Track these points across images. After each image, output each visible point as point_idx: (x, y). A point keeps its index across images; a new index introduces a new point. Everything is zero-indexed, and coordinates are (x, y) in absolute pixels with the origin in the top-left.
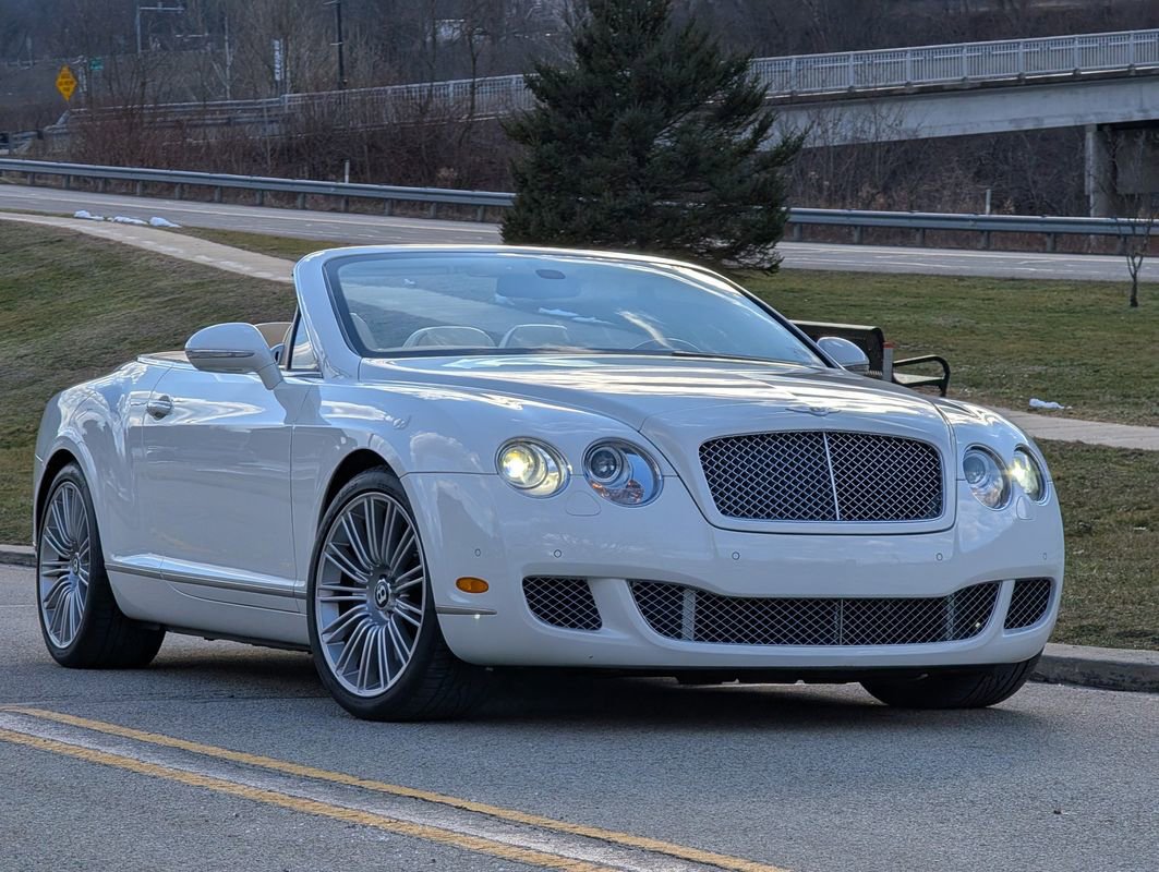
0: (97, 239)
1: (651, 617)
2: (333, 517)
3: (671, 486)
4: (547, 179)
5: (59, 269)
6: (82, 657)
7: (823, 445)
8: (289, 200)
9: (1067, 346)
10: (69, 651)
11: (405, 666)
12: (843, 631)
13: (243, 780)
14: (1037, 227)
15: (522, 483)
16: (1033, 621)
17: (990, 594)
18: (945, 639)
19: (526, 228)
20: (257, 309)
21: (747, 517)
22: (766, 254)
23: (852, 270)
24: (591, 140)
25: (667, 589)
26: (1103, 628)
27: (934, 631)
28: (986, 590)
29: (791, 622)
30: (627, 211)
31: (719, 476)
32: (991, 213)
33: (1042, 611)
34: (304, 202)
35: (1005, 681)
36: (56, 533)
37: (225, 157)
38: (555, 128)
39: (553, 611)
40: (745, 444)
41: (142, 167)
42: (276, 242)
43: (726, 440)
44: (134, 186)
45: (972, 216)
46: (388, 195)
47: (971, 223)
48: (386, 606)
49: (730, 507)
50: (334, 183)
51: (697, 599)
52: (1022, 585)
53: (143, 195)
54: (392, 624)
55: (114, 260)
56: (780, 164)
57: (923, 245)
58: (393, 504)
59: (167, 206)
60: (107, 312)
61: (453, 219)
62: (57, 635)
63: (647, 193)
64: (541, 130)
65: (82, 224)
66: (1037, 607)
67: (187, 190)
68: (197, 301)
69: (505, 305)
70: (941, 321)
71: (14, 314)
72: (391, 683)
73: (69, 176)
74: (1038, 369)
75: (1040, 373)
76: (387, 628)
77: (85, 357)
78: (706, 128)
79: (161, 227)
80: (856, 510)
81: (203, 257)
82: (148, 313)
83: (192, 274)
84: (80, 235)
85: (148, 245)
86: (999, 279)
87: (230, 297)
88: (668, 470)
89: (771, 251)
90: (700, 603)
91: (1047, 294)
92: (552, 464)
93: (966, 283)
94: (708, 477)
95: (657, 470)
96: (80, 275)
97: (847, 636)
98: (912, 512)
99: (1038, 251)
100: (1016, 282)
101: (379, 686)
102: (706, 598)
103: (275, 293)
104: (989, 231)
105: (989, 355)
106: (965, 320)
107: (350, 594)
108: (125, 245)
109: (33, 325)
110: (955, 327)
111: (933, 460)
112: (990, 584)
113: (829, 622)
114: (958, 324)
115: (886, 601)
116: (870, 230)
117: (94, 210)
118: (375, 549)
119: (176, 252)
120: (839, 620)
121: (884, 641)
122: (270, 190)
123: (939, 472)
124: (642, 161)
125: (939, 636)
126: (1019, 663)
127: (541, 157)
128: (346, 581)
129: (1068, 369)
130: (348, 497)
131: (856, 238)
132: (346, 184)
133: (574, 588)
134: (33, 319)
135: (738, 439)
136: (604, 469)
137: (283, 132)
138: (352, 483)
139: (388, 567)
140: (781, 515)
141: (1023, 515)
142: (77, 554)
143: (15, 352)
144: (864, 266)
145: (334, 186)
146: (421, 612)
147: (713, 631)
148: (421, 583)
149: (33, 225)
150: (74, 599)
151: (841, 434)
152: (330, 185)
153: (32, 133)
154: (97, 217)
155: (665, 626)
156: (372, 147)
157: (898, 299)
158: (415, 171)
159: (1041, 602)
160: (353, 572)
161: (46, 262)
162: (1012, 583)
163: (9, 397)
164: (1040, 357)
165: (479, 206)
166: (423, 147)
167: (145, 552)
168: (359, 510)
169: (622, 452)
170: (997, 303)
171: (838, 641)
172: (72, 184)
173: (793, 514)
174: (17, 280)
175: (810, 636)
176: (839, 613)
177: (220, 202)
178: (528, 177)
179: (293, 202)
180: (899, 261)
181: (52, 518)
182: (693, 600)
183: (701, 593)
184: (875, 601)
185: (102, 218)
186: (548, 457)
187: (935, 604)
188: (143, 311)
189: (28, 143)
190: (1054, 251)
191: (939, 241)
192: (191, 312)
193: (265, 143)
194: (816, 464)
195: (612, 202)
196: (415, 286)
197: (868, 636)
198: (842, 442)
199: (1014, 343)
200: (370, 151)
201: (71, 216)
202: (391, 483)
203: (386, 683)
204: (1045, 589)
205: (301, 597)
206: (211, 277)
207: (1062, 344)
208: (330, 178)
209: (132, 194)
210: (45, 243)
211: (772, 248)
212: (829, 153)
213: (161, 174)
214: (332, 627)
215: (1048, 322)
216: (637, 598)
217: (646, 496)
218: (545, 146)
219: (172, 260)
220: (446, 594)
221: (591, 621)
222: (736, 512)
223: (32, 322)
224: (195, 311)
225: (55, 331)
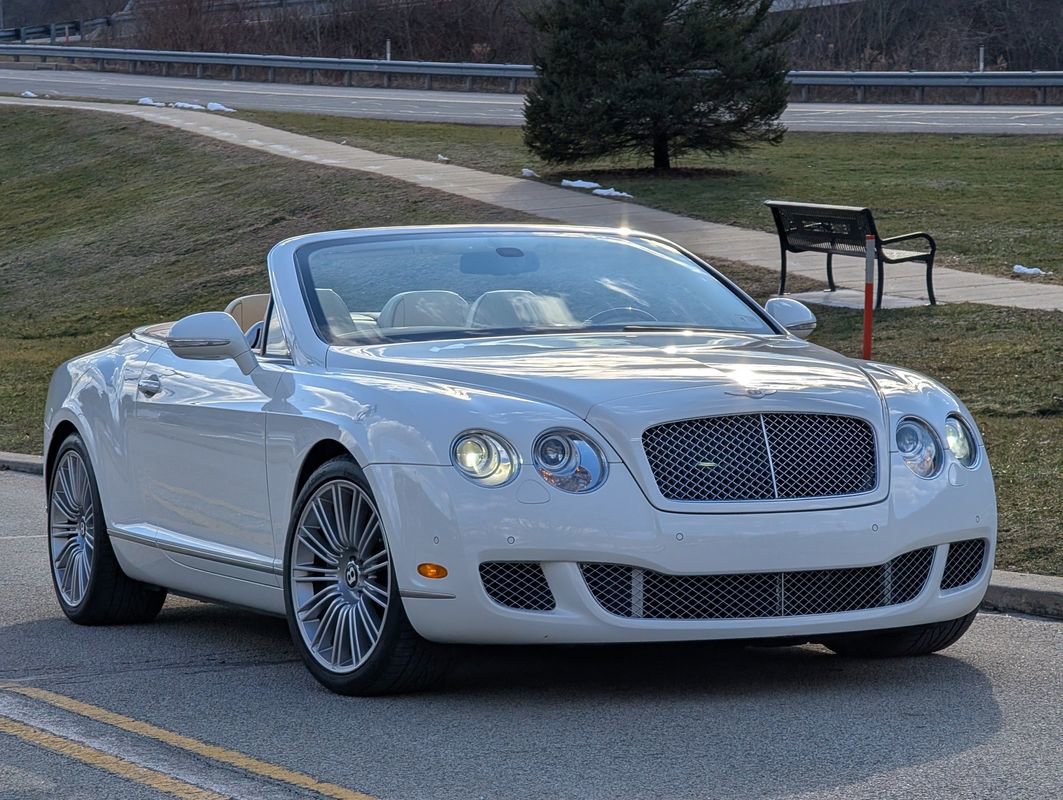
0: (158, 126)
1: (601, 597)
2: (304, 503)
3: (617, 471)
4: (565, 64)
5: (124, 157)
6: (91, 615)
7: (760, 427)
8: (336, 78)
9: (1051, 206)
10: (80, 609)
11: (374, 644)
12: (785, 603)
13: (209, 784)
14: (1028, 82)
15: (474, 472)
16: (969, 579)
17: (925, 559)
18: (883, 605)
19: (547, 110)
20: (303, 193)
21: (689, 499)
22: (770, 125)
23: (855, 131)
24: (605, 24)
25: (615, 570)
26: (1052, 550)
27: (873, 597)
28: (921, 555)
29: (735, 596)
30: (641, 91)
31: (662, 461)
32: (984, 70)
33: (977, 570)
34: (350, 79)
35: (947, 631)
36: (62, 496)
37: (277, 39)
38: (571, 16)
39: (508, 594)
40: (686, 428)
41: (202, 51)
42: (321, 124)
43: (668, 426)
44: (195, 69)
45: (967, 73)
46: (427, 71)
47: (967, 80)
48: (356, 587)
49: (673, 490)
50: (376, 61)
51: (644, 578)
52: (955, 547)
53: (203, 77)
54: (361, 604)
55: (174, 145)
56: (780, 41)
57: (922, 102)
58: (358, 492)
59: (225, 87)
60: (167, 198)
61: (488, 91)
62: (68, 593)
63: (658, 73)
64: (557, 17)
65: (145, 111)
66: (972, 566)
67: (243, 71)
68: (248, 186)
69: (532, 178)
70: (934, 184)
71: (83, 201)
72: (362, 661)
73: (136, 61)
74: (1023, 232)
75: (1025, 237)
76: (357, 608)
77: (146, 244)
78: (711, 10)
79: (217, 112)
80: (794, 487)
81: (255, 141)
82: (204, 198)
83: (245, 159)
84: (143, 122)
85: (205, 130)
86: (991, 135)
87: (278, 182)
88: (612, 457)
89: (776, 122)
90: (648, 582)
91: (1036, 150)
92: (504, 455)
93: (960, 142)
94: (651, 462)
95: (603, 457)
96: (144, 161)
97: (788, 607)
98: (848, 487)
99: (1029, 104)
100: (1007, 139)
101: (351, 663)
102: (652, 577)
103: (319, 177)
104: (983, 87)
105: (979, 219)
106: (957, 182)
107: (322, 574)
108: (183, 131)
109: (100, 213)
110: (948, 190)
111: (867, 436)
112: (925, 550)
113: (771, 595)
114: (950, 187)
115: (825, 573)
116: (873, 89)
117: (156, 94)
118: (343, 533)
119: (229, 137)
120: (781, 593)
121: (824, 610)
122: (319, 69)
123: (872, 446)
124: (652, 44)
125: (877, 601)
126: (957, 620)
127: (558, 42)
128: (319, 562)
129: (1050, 232)
130: (317, 483)
131: (859, 97)
132: (388, 61)
133: (528, 572)
134: (100, 207)
135: (679, 424)
136: (553, 456)
137: (331, 10)
138: (320, 470)
139: (355, 550)
140: (722, 495)
141: (953, 481)
142: (84, 518)
143: (84, 239)
144: (865, 126)
145: (377, 64)
146: (387, 594)
147: (661, 608)
148: (386, 567)
149: (100, 113)
150: (82, 560)
151: (777, 415)
152: (373, 64)
153: (101, 20)
154: (158, 104)
155: (616, 605)
156: (413, 22)
157: (896, 161)
158: (453, 45)
159: (976, 562)
160: (325, 554)
161: (111, 150)
162: (948, 546)
163: (79, 283)
164: (1026, 219)
165: (510, 78)
166: (460, 21)
167: (141, 522)
168: (327, 496)
169: (569, 439)
170: (988, 162)
171: (780, 612)
172: (139, 67)
173: (733, 494)
174: (86, 168)
175: (753, 609)
176: (781, 586)
177: (274, 81)
178: (548, 61)
179: (341, 80)
180: (898, 120)
181: (59, 483)
182: (641, 580)
183: (648, 572)
184: (815, 573)
185: (163, 104)
186: (500, 448)
187: (873, 573)
188: (200, 197)
189: (99, 29)
190: (1044, 104)
191: (937, 99)
192: (243, 197)
193: (314, 22)
194: (754, 445)
195: (626, 84)
196: (448, 162)
197: (809, 606)
198: (778, 422)
199: (1002, 205)
200: (411, 26)
201: (135, 103)
202: (356, 472)
203: (357, 660)
204: (980, 549)
205: (278, 573)
206: (262, 162)
207: (1046, 205)
208: (373, 56)
209: (193, 76)
210: (112, 131)
211: (776, 119)
212: (835, 13)
213: (220, 57)
214: (307, 605)
215: (1035, 180)
216: (588, 580)
217: (592, 483)
218: (562, 33)
219: (226, 145)
220: (408, 579)
221: (545, 602)
222: (679, 494)
223: (98, 210)
224: (246, 197)
225: (119, 218)
